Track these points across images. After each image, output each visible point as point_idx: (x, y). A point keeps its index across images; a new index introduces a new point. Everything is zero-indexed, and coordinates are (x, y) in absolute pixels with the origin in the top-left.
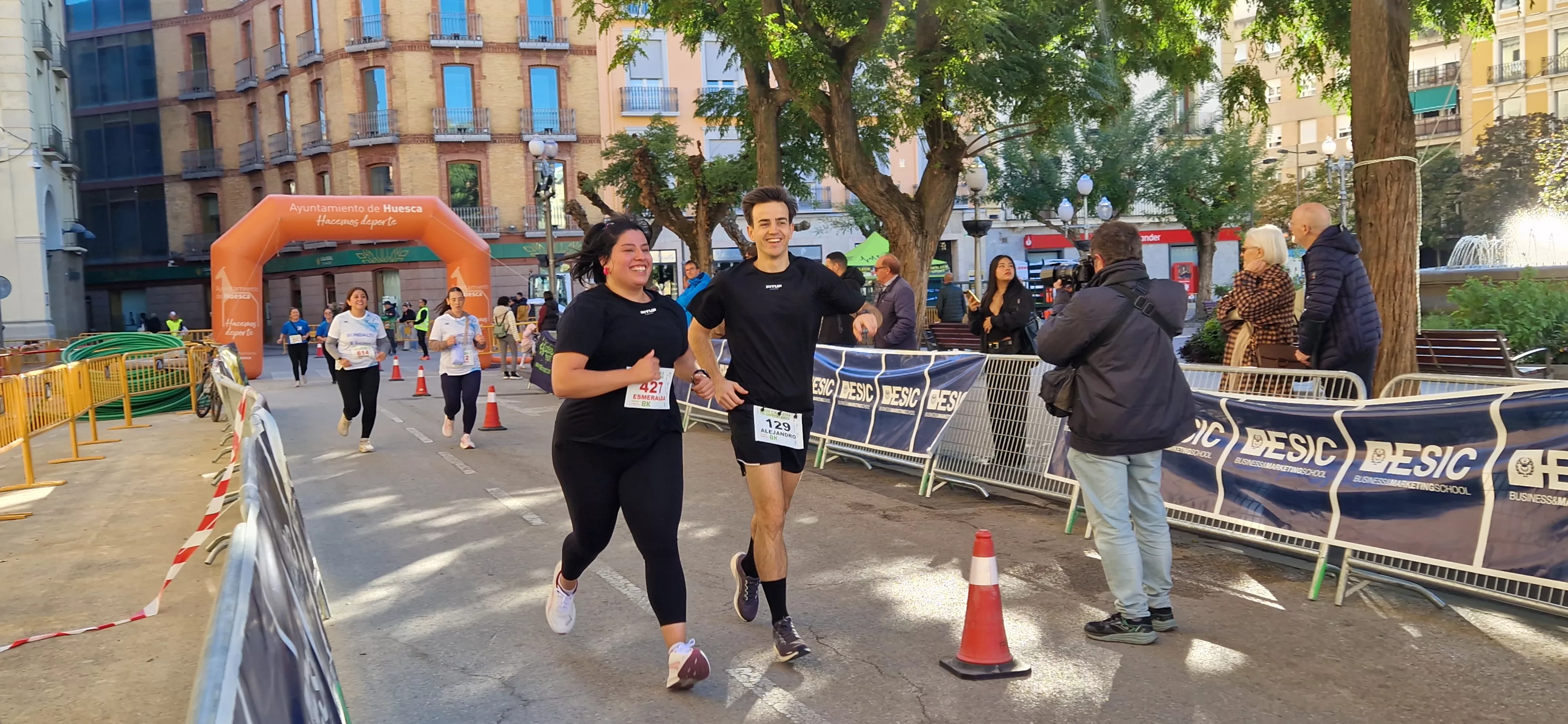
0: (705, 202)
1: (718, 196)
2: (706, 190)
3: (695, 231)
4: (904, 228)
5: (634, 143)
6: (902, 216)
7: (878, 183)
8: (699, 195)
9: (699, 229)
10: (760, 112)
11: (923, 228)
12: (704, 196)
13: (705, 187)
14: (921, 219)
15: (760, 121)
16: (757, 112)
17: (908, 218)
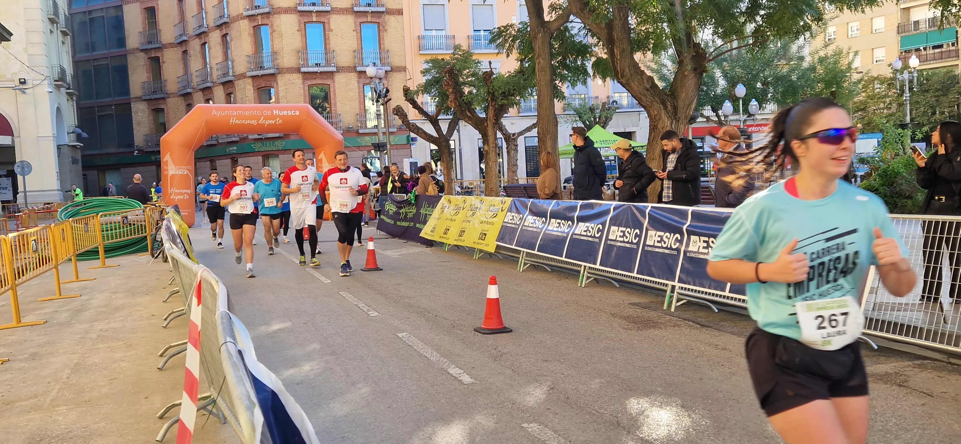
0: (493, 104)
1: (502, 99)
2: (494, 96)
3: (486, 124)
4: (663, 115)
5: (444, 64)
6: (661, 106)
7: (645, 81)
8: (489, 99)
9: (489, 122)
10: (538, 38)
11: (676, 115)
12: (492, 100)
13: (493, 93)
14: (675, 109)
15: (538, 45)
16: (536, 38)
17: (666, 108)
